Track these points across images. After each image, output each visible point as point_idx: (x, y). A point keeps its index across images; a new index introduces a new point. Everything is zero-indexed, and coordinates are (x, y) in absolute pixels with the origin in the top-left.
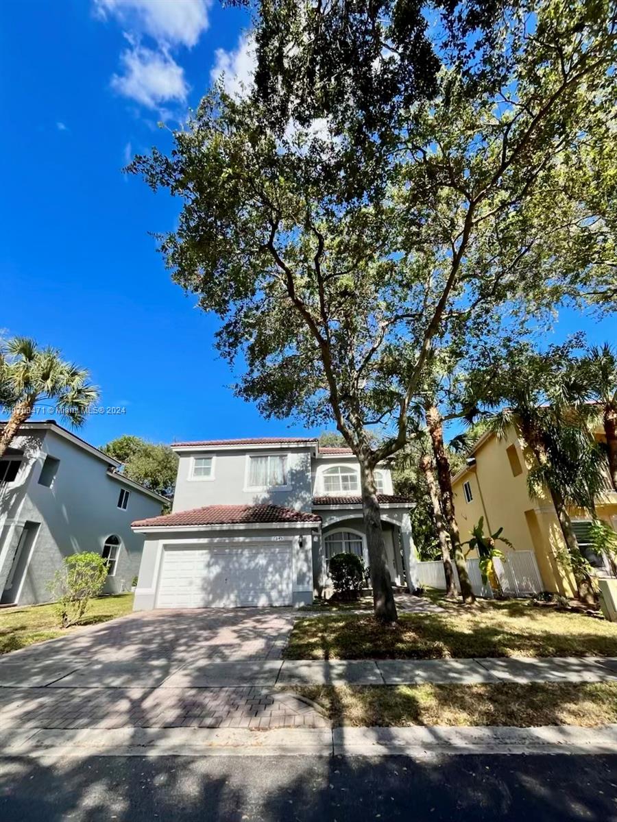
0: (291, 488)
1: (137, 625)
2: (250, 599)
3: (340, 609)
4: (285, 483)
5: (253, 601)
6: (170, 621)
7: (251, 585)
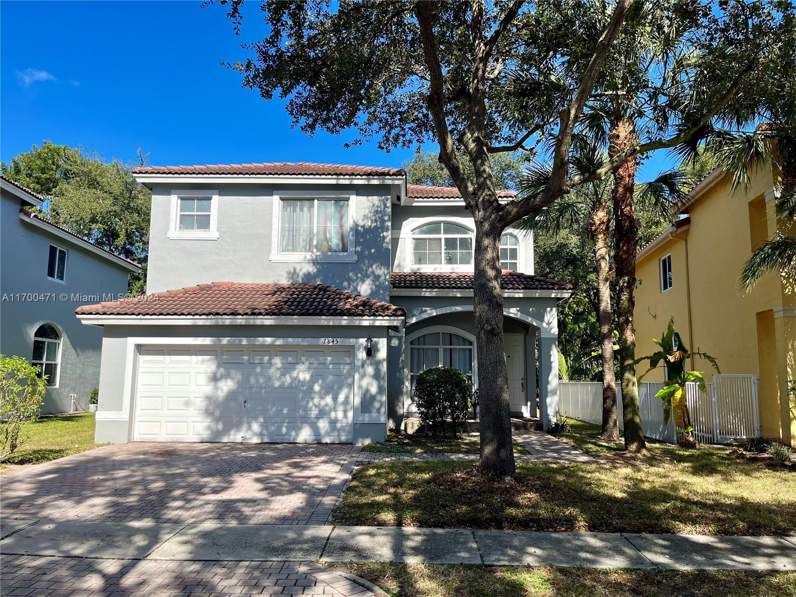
0: (355, 258)
1: (104, 466)
2: (284, 430)
3: (429, 451)
4: (344, 249)
5: (288, 433)
6: (157, 462)
7: (285, 411)
